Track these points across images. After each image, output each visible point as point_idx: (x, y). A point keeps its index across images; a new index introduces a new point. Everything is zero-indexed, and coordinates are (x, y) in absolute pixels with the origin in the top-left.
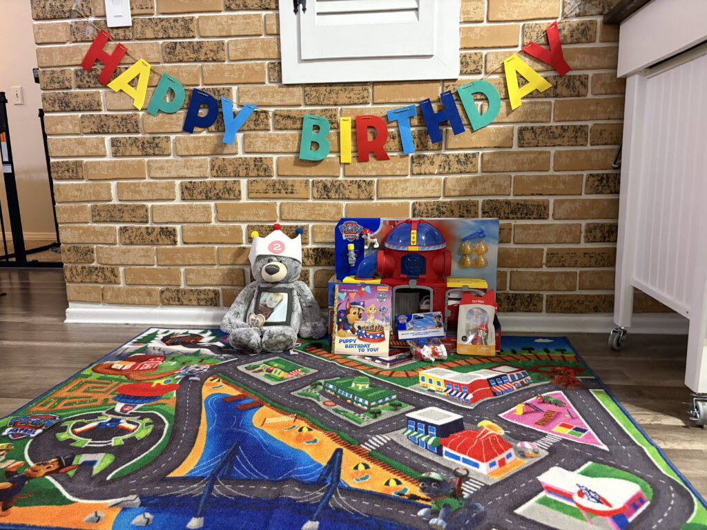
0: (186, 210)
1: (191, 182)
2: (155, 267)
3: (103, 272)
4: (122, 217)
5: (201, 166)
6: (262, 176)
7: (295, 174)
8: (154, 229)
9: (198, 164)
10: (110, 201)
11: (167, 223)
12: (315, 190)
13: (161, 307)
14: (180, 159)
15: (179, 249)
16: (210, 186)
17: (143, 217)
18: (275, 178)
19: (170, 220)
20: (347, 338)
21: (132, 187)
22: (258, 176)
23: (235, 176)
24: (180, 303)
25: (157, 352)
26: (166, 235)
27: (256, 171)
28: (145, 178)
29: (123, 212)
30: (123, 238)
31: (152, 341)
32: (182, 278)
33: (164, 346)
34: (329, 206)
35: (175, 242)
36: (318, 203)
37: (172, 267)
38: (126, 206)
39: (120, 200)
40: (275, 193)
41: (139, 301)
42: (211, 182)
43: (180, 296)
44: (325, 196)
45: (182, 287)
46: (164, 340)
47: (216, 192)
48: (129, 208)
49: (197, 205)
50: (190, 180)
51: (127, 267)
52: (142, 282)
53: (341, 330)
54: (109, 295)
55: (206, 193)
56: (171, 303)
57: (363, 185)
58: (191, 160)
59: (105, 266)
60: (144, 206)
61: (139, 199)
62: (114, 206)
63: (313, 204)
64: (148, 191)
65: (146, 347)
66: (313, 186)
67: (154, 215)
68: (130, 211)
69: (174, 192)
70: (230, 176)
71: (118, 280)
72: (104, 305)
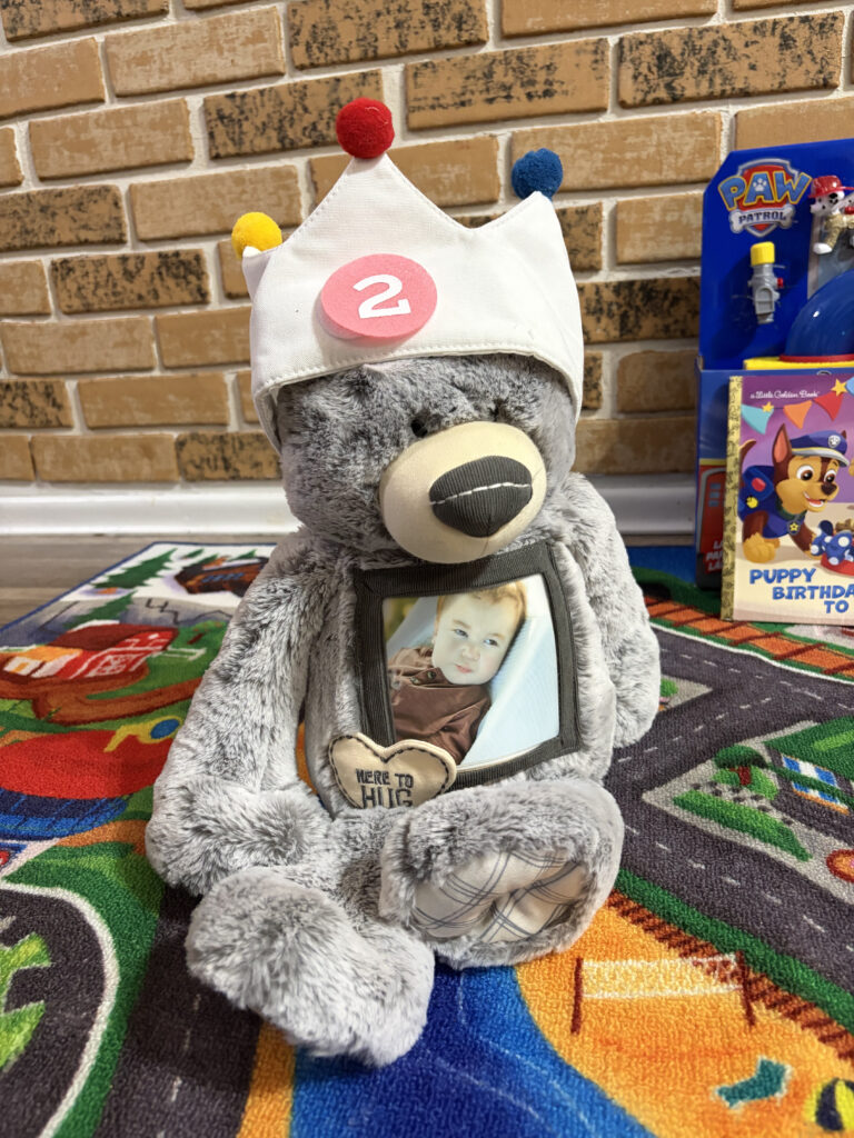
0: (224, 191)
1: (232, 96)
2: (156, 373)
3: (25, 397)
4: (52, 231)
5: (258, 37)
6: (448, 47)
7: (559, 22)
8: (141, 259)
9: (248, 30)
10: (17, 184)
11: (175, 238)
12: (627, 72)
13: (183, 487)
14: (195, 21)
15: (213, 316)
16: (289, 101)
17: (108, 226)
18: (490, 48)
19: (183, 228)
20: (779, 566)
21: (69, 132)
22: (439, 47)
23: (364, 59)
24: (231, 473)
25: (154, 614)
26: (176, 277)
27: (429, 28)
28: (101, 101)
29: (54, 214)
30: (64, 295)
31: (151, 581)
32: (231, 403)
33: (179, 596)
34: (675, 129)
35: (202, 297)
36: (637, 123)
37: (201, 373)
38: (60, 194)
39: (43, 179)
40: (490, 101)
41: (125, 472)
42: (291, 89)
43: (229, 453)
44: (662, 94)
45: (233, 427)
46: (183, 578)
47: (308, 119)
48: (67, 201)
49: (255, 172)
50: (229, 92)
51: (85, 380)
52: (125, 419)
53: (757, 538)
54: (47, 458)
55: (280, 129)
56: (208, 473)
57: (802, 34)
58: (228, 19)
59: (29, 380)
60: (107, 189)
61: (92, 168)
62: (28, 196)
63: (618, 125)
64: (115, 142)
65: (128, 600)
66: (620, 59)
67: (139, 215)
68: (72, 212)
69: (187, 137)
70: (348, 62)
71: (67, 416)
72: (39, 486)
